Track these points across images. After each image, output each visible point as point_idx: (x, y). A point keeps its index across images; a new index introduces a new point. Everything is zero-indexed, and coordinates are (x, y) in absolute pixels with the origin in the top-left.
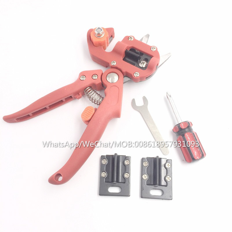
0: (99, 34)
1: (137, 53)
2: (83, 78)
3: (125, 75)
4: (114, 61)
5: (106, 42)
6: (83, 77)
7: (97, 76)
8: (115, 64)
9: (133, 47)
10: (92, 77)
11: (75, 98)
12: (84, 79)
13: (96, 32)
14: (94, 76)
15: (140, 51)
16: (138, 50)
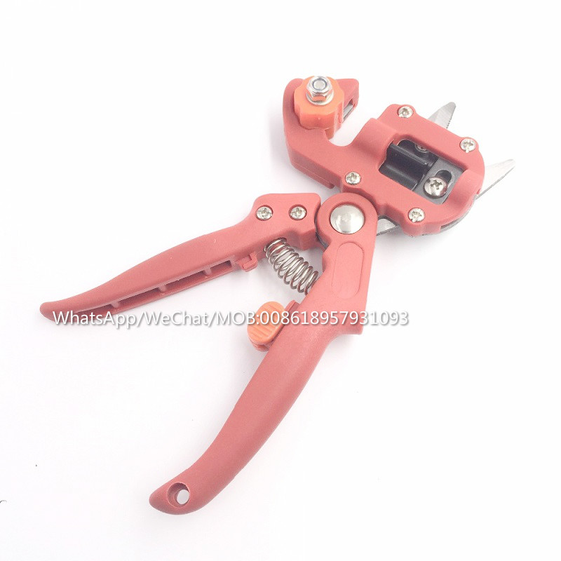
0: (319, 94)
1: (420, 154)
2: (264, 214)
3: (382, 212)
4: (355, 174)
5: (336, 116)
6: (264, 211)
7: (302, 209)
8: (357, 180)
9: (408, 137)
10: (290, 212)
11: (239, 268)
12: (269, 217)
13: (311, 90)
14: (295, 210)
15: (428, 147)
16: (424, 145)
